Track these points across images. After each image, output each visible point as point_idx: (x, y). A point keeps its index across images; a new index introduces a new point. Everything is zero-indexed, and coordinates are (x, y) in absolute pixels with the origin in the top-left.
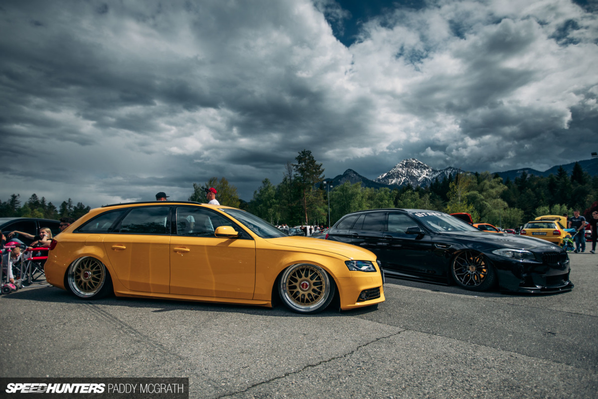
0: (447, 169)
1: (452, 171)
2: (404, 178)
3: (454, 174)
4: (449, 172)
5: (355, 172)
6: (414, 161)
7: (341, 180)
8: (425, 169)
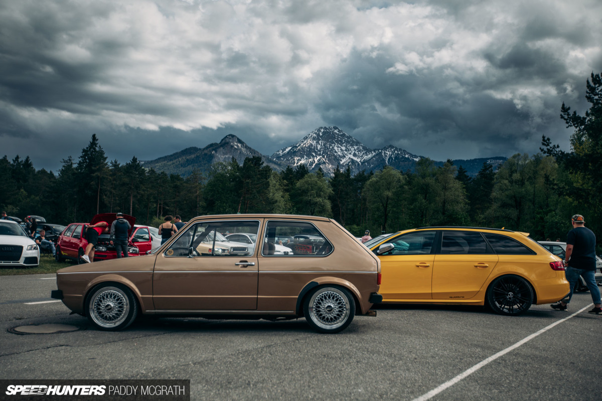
0: (385, 149)
1: (393, 152)
2: (318, 158)
3: (396, 158)
4: (388, 153)
5: (240, 141)
6: (336, 131)
7: (216, 152)
8: (352, 146)
